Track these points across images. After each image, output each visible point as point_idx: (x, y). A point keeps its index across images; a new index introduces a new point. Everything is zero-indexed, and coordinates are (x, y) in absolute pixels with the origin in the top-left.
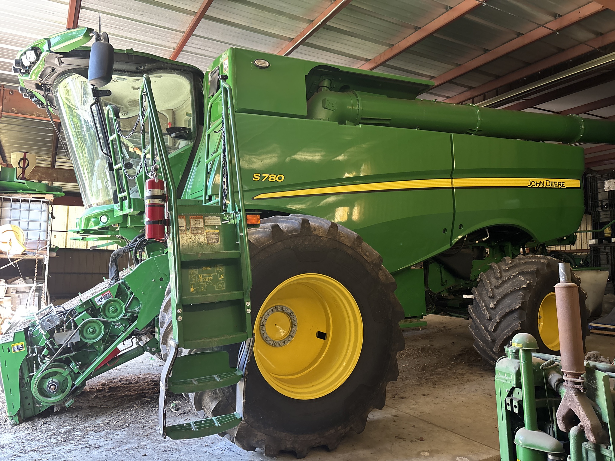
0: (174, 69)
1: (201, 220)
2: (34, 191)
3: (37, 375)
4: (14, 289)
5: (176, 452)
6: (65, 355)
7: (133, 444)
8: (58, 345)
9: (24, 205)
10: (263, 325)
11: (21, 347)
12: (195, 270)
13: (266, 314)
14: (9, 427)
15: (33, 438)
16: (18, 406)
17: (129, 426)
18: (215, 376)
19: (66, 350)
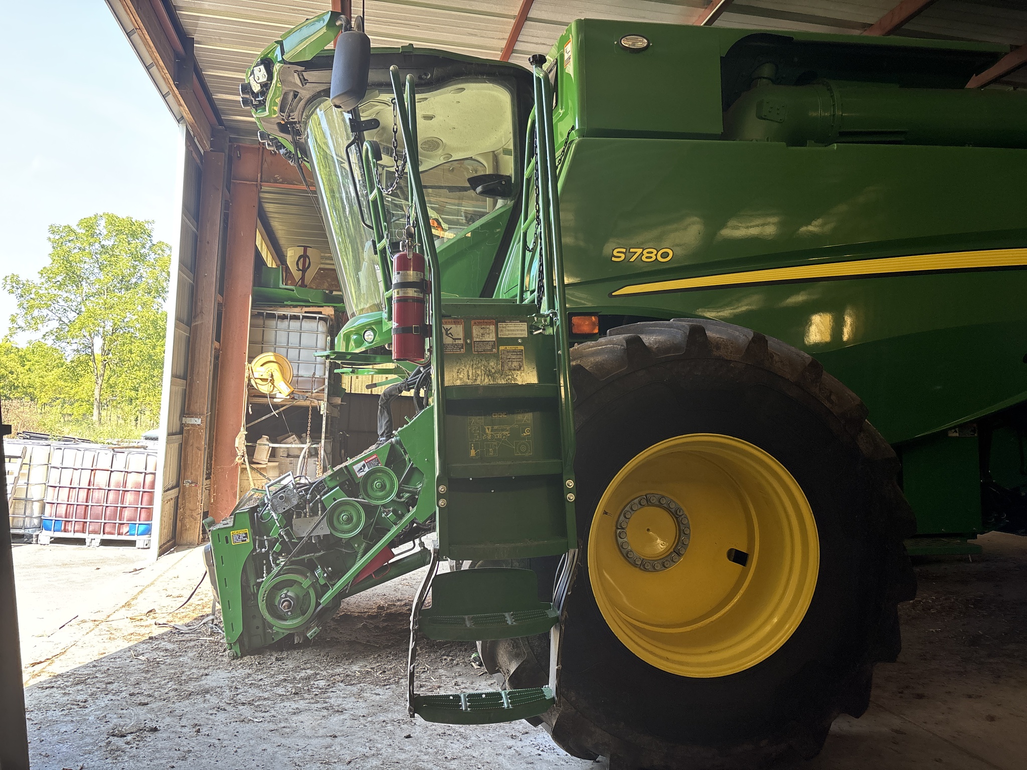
0: (482, 74)
1: (492, 327)
2: (306, 303)
3: (267, 581)
4: (284, 451)
5: (460, 740)
6: (308, 555)
7: (396, 714)
8: (298, 538)
9: (294, 324)
10: (623, 529)
11: (244, 537)
12: (478, 417)
13: (627, 508)
14: (226, 659)
15: (253, 682)
16: (239, 629)
17: (398, 683)
18: (506, 615)
19: (309, 547)
